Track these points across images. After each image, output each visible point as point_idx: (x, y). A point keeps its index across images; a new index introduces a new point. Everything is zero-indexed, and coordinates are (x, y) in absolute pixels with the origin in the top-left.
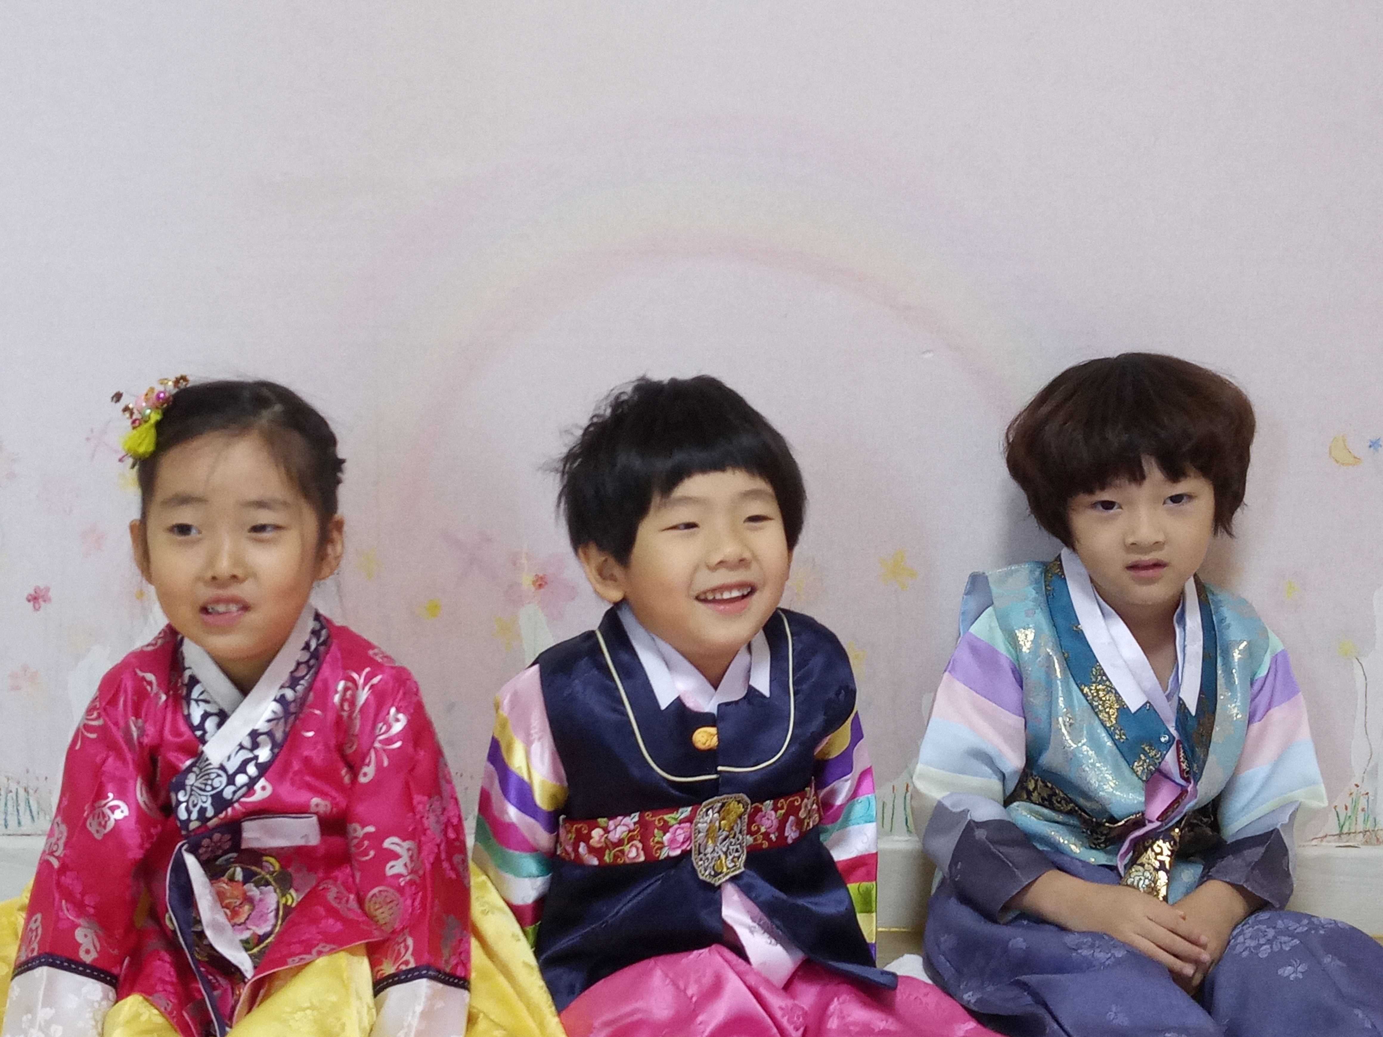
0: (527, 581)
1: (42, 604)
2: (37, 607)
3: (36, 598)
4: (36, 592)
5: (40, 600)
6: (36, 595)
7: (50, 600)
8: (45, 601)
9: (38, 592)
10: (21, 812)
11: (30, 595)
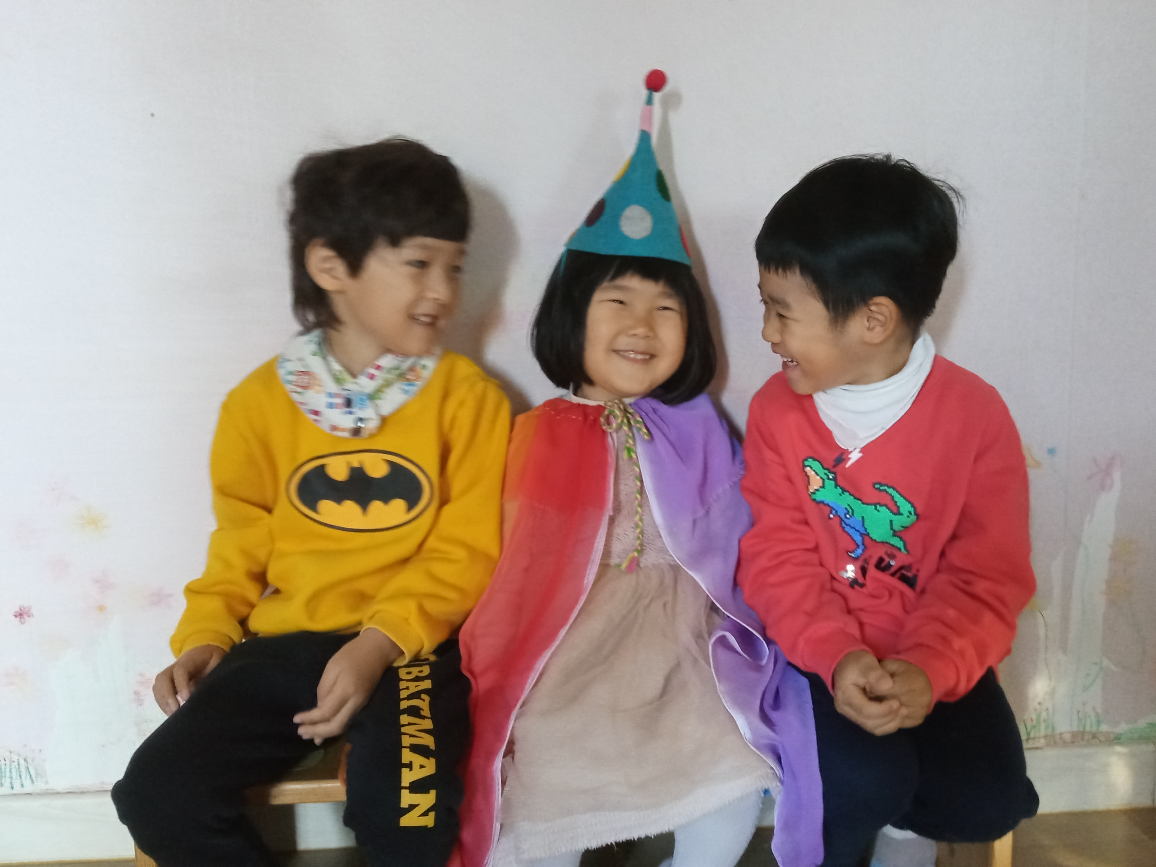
1: (27, 618)
2: (23, 621)
3: (21, 615)
4: (21, 610)
5: (25, 616)
6: (21, 612)
7: (33, 615)
8: (28, 616)
9: (22, 609)
10: (23, 777)
11: (17, 612)
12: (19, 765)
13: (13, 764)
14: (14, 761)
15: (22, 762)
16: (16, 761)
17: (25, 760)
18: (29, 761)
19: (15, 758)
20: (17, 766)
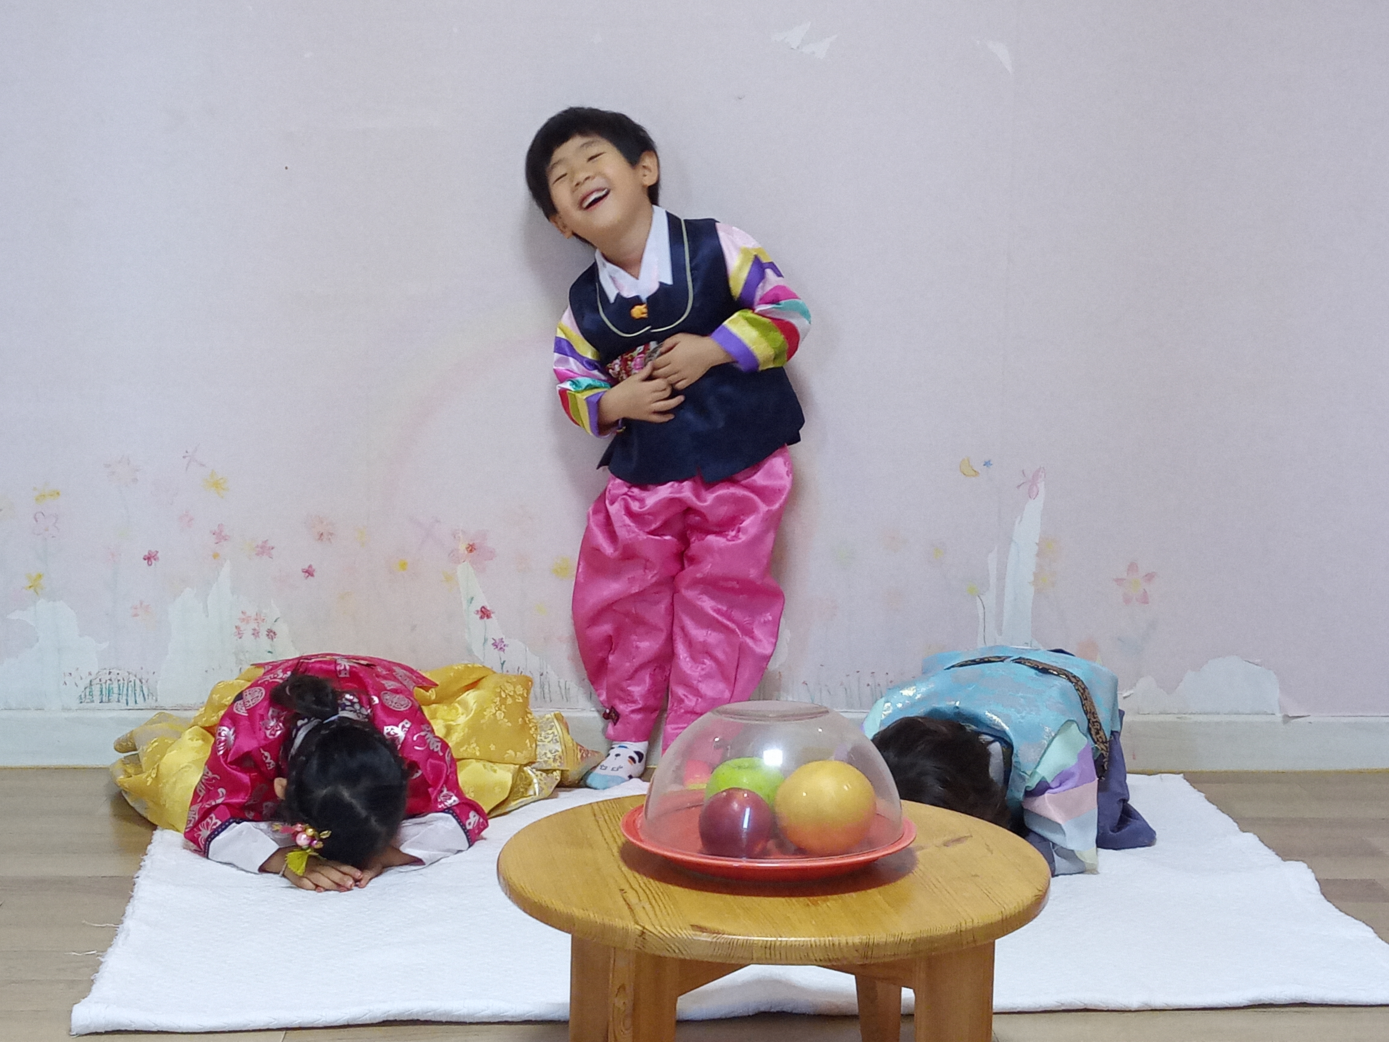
0: (462, 547)
1: (153, 561)
2: (150, 563)
3: (149, 558)
4: (149, 554)
5: (152, 560)
6: (149, 556)
7: (158, 558)
8: (155, 559)
10: (137, 695)
11: (145, 556)
12: (135, 685)
13: (130, 684)
14: (131, 681)
15: (138, 682)
16: (133, 681)
17: (140, 681)
18: (143, 681)
19: (132, 679)
20: (133, 685)
